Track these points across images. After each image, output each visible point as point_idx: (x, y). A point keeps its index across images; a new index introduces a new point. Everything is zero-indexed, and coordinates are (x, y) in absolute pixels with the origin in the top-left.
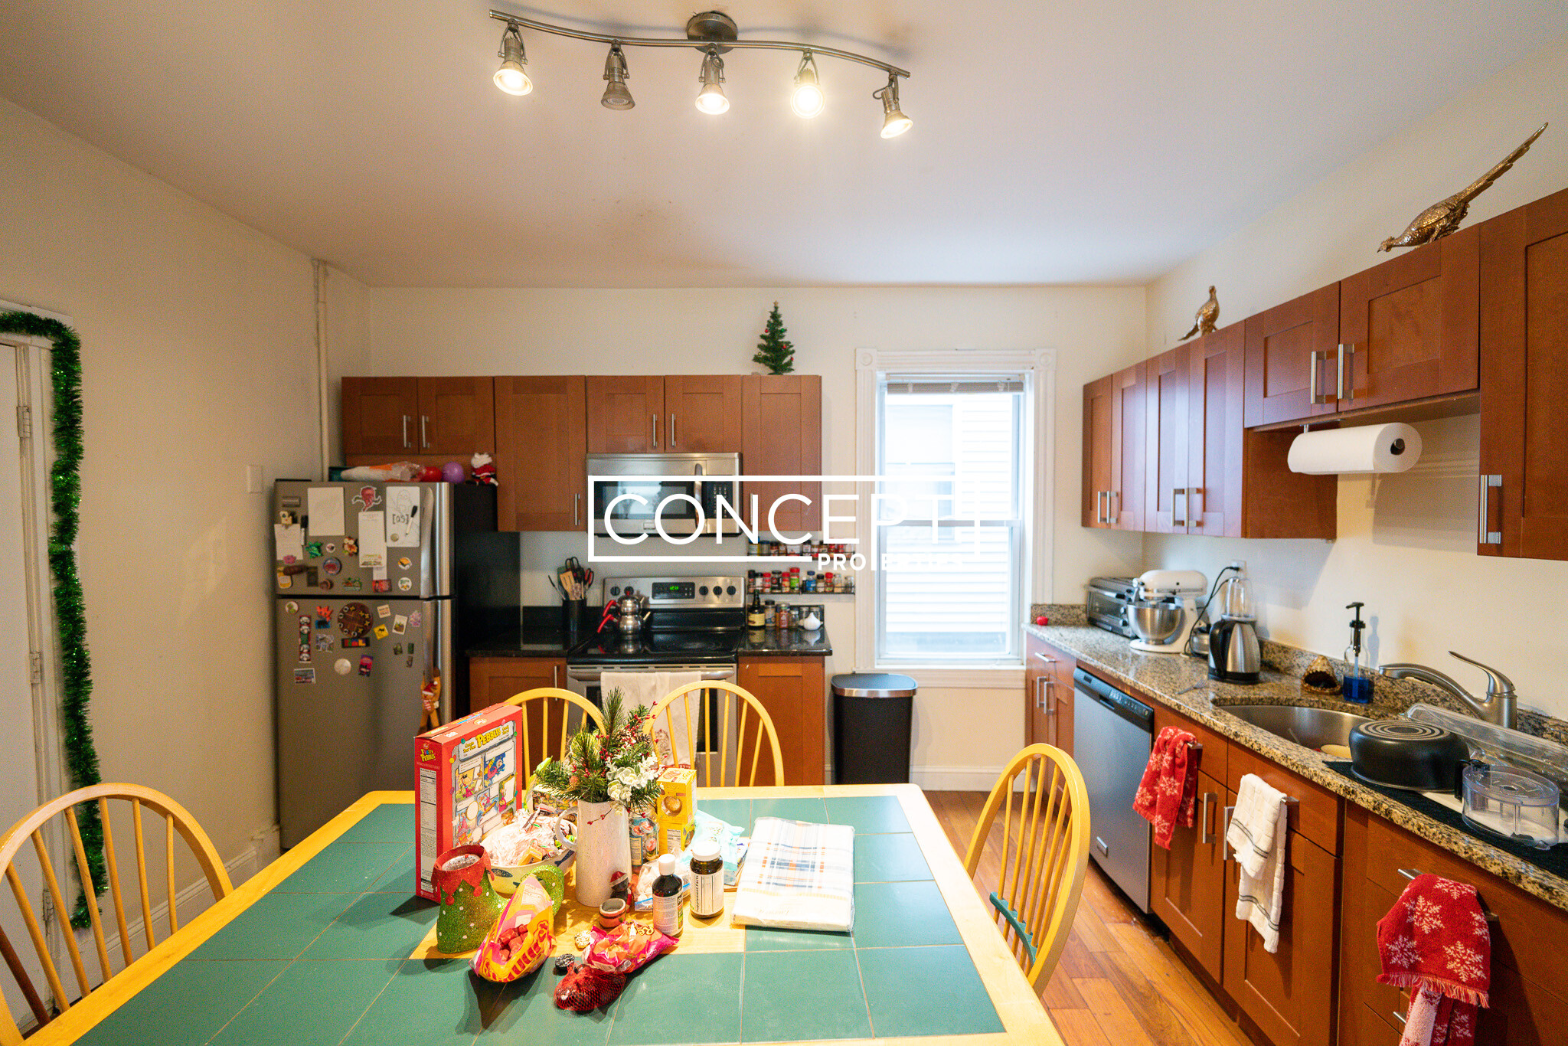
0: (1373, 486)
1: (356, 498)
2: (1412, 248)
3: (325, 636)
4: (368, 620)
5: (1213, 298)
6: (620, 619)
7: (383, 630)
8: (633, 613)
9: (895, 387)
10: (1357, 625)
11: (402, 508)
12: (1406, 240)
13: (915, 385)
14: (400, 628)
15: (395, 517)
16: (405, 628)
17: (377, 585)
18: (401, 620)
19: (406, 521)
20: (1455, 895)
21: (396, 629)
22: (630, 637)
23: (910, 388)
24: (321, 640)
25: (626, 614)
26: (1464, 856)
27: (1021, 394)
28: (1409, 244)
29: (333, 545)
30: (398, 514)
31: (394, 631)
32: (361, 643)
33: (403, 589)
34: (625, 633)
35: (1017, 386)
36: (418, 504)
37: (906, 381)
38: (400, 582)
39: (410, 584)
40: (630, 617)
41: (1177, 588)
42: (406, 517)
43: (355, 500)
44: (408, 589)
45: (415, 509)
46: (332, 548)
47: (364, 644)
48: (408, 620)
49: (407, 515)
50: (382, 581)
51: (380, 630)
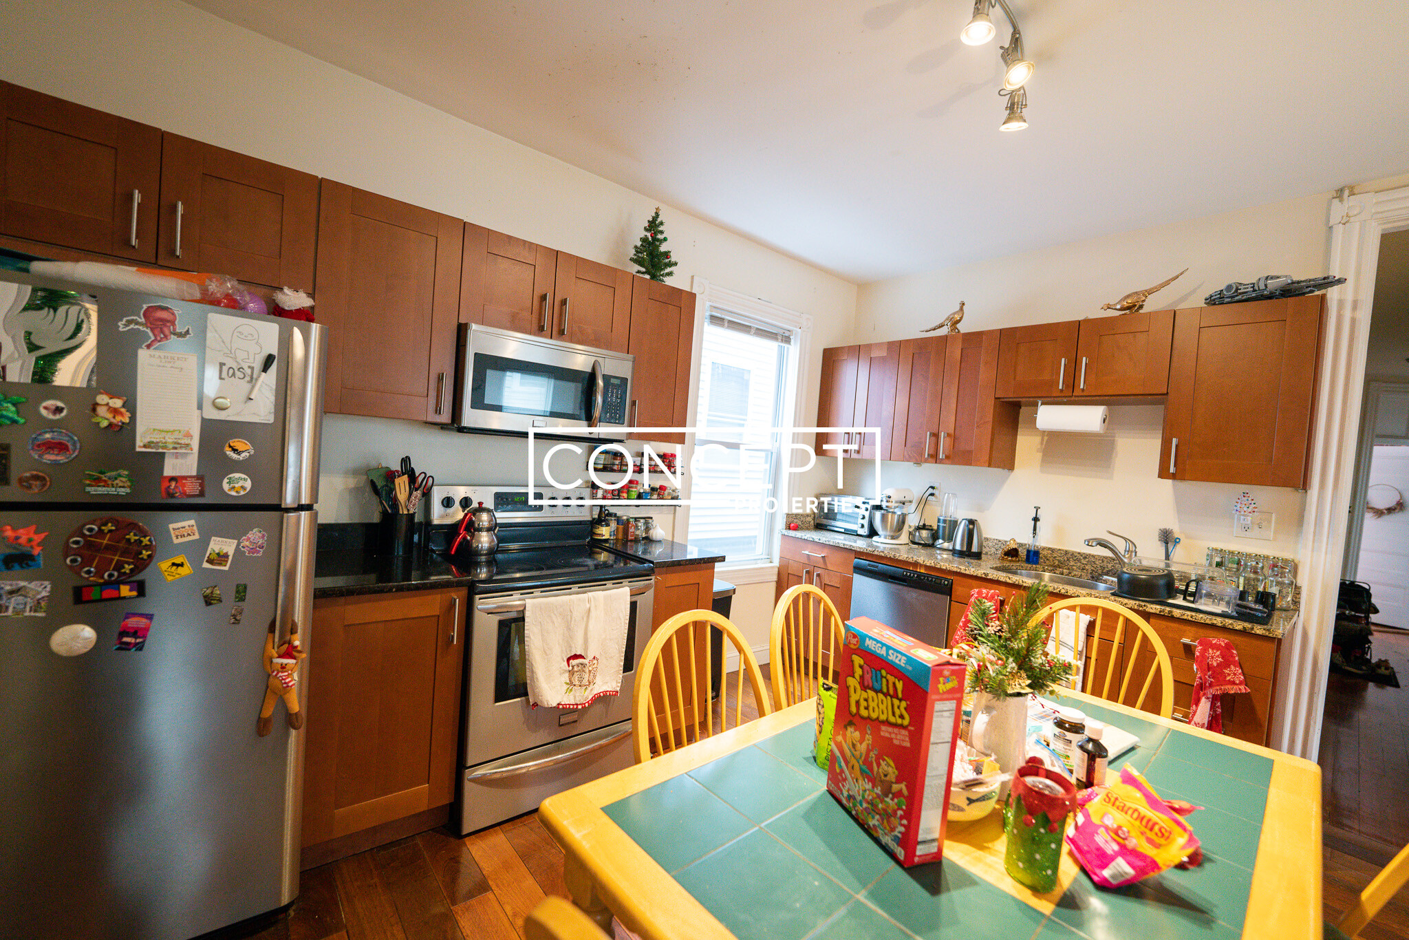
0: (1043, 440)
1: (129, 322)
2: (1123, 312)
3: (22, 584)
4: (147, 547)
5: (961, 309)
6: (473, 536)
7: (182, 565)
8: (489, 530)
9: (715, 320)
10: (1036, 519)
11: (241, 355)
12: (1118, 307)
13: (730, 322)
14: (221, 558)
15: (225, 369)
16: (230, 558)
17: (173, 484)
18: (219, 545)
19: (248, 378)
20: (1223, 644)
21: (210, 561)
22: (483, 558)
23: (726, 324)
24: (11, 593)
25: (480, 530)
26: (1220, 625)
27: (786, 346)
28: (1120, 310)
29: (60, 404)
30: (230, 363)
31: (206, 565)
32: (125, 591)
33: (233, 493)
34: (477, 553)
35: (787, 340)
36: (275, 352)
37: (723, 316)
38: (226, 480)
39: (248, 484)
40: (484, 534)
41: (904, 499)
42: (249, 371)
43: (126, 325)
44: (242, 493)
45: (269, 360)
46: (58, 410)
47: (134, 593)
48: (238, 545)
49: (252, 368)
50: (185, 478)
51: (174, 564)
